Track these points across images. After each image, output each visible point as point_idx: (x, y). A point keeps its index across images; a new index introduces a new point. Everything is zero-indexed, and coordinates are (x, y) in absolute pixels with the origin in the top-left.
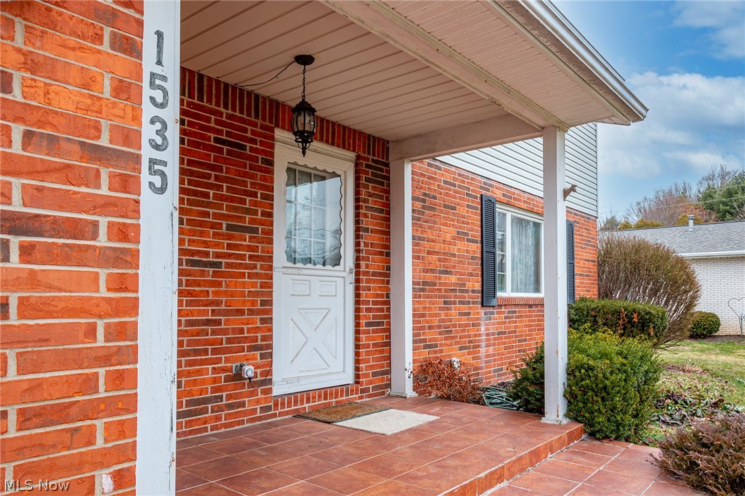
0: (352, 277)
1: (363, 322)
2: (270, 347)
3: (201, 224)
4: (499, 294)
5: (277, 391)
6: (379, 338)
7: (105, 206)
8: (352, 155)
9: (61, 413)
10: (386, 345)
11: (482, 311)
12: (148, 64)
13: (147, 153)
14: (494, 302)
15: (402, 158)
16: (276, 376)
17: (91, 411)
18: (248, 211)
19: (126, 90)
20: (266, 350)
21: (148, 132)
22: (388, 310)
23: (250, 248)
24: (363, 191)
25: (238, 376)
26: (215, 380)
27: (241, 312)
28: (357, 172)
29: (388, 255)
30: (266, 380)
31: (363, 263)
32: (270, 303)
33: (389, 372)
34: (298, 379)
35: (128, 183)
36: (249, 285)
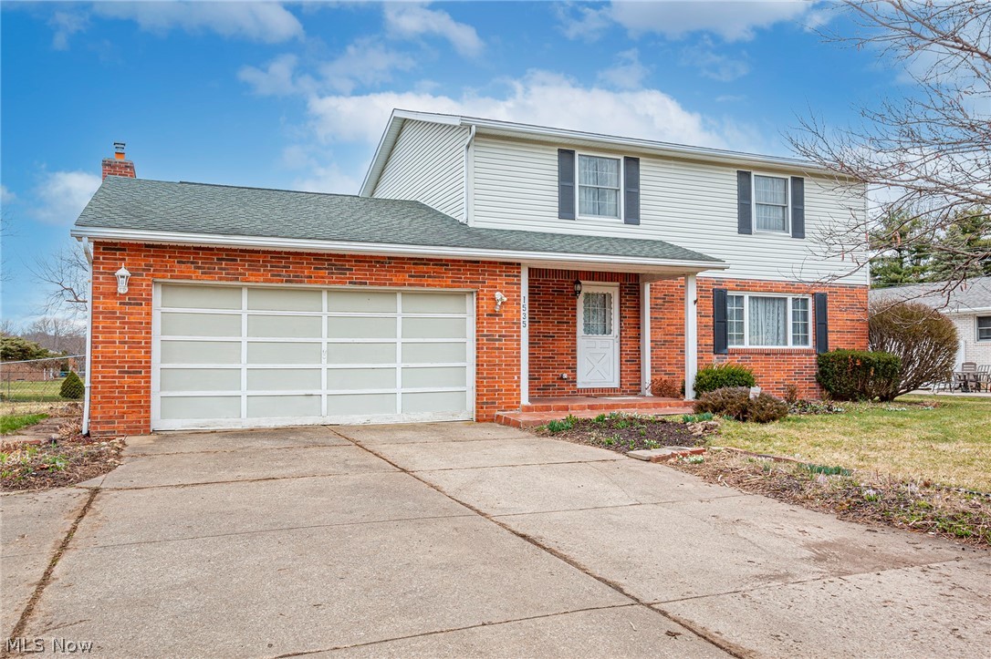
0: (618, 339)
1: (623, 360)
2: (575, 368)
3: (547, 322)
4: (729, 347)
5: (579, 386)
6: (634, 368)
7: (515, 332)
8: (618, 284)
9: (510, 365)
10: (638, 371)
11: (715, 357)
12: (522, 303)
13: (522, 320)
14: (726, 351)
15: (644, 282)
16: (579, 380)
17: (514, 365)
18: (565, 316)
19: (519, 312)
20: (574, 370)
21: (522, 316)
22: (639, 354)
23: (566, 330)
24: (623, 299)
25: (562, 378)
26: (553, 379)
27: (563, 354)
28: (621, 291)
29: (639, 328)
30: (574, 381)
31: (623, 333)
32: (575, 351)
33: (640, 385)
34: (589, 383)
35: (519, 327)
36: (566, 344)
